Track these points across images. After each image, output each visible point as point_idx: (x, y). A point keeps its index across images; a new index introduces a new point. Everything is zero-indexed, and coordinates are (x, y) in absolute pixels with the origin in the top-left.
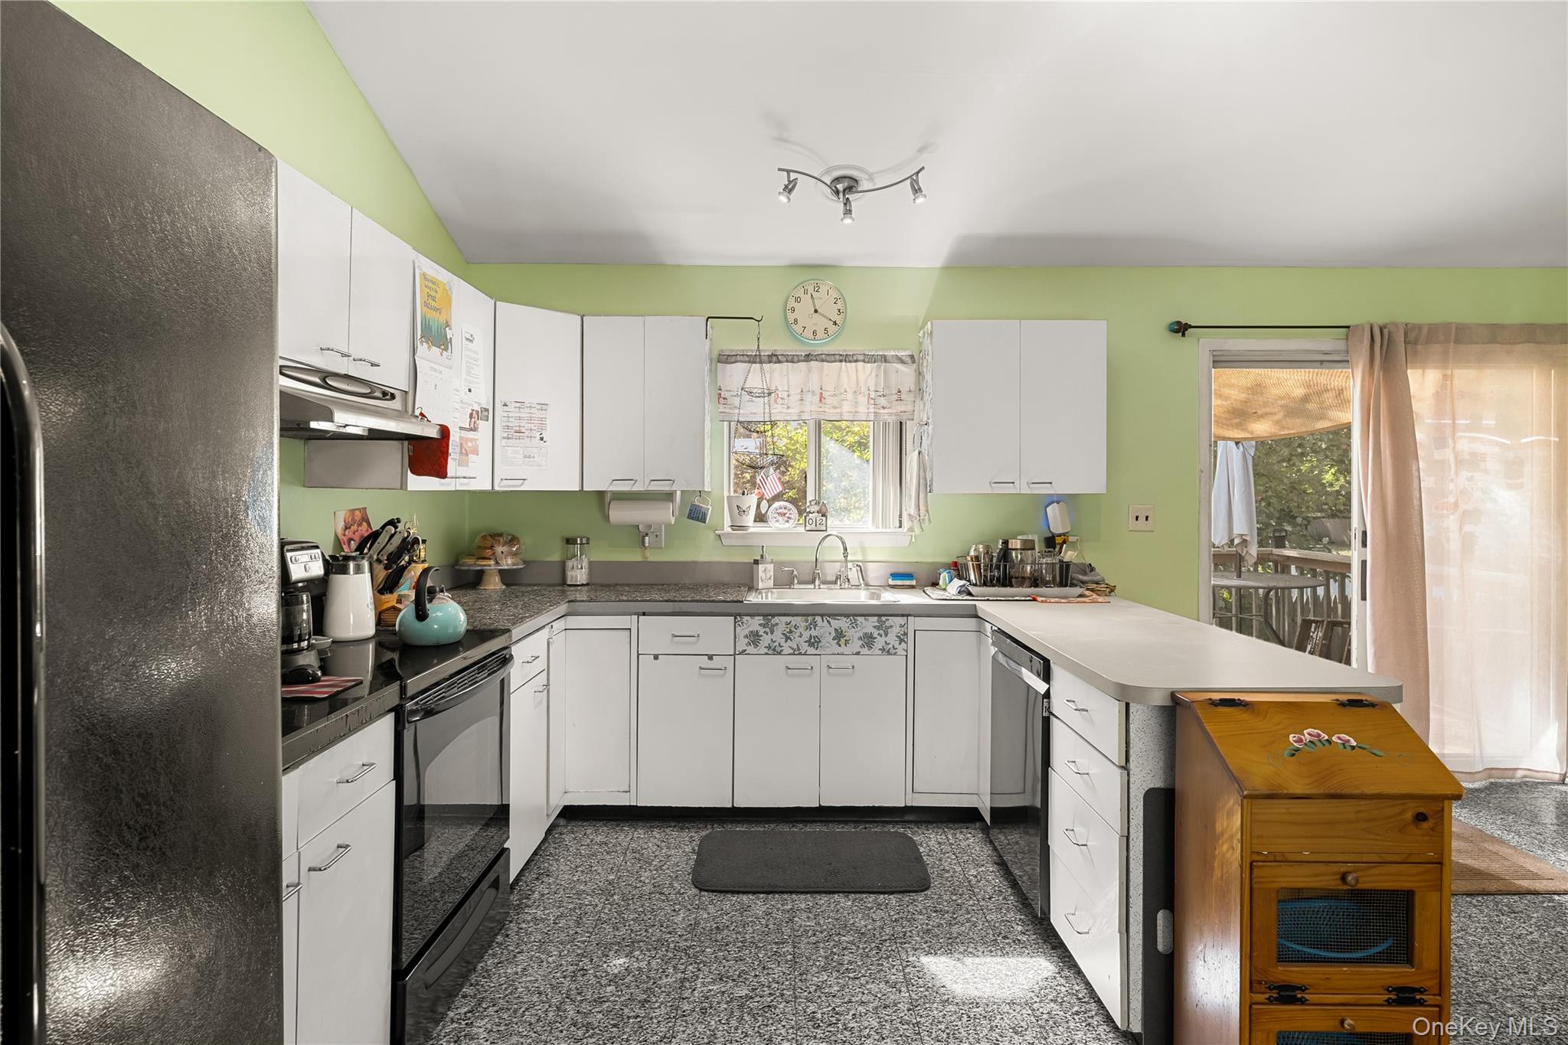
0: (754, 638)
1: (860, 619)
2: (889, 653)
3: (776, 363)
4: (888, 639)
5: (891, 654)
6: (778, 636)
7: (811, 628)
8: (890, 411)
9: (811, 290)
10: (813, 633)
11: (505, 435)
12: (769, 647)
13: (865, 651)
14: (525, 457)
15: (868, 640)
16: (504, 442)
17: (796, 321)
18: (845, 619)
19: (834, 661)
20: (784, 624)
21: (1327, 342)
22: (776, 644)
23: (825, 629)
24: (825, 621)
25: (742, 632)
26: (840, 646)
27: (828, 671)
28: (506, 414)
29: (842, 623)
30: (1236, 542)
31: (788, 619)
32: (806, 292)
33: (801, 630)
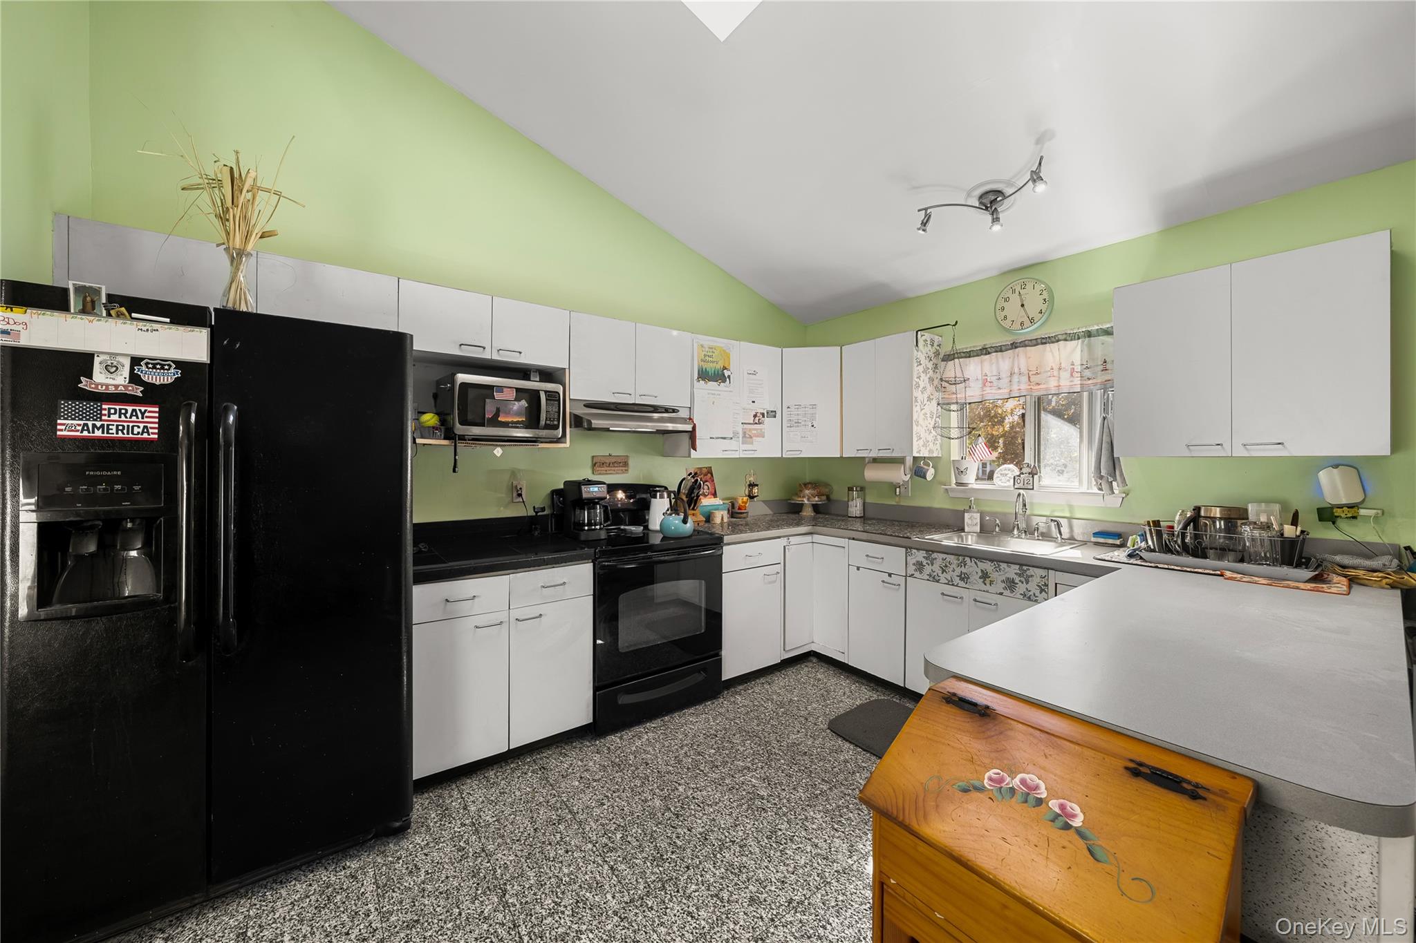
0: (920, 567)
1: (1003, 565)
2: (1029, 599)
3: (986, 354)
4: (1028, 586)
5: (1032, 601)
6: (936, 568)
7: (961, 566)
8: (1094, 381)
9: (1018, 289)
10: (964, 570)
11: (789, 425)
12: (930, 575)
13: (1007, 593)
14: (802, 437)
15: (1011, 584)
16: (788, 429)
17: (1005, 317)
18: (990, 563)
19: (981, 596)
20: (941, 560)
22: (935, 574)
23: (973, 568)
24: (973, 562)
25: (911, 560)
26: (985, 584)
27: (975, 604)
28: (789, 413)
29: (988, 566)
31: (944, 556)
32: (1014, 292)
33: (954, 566)
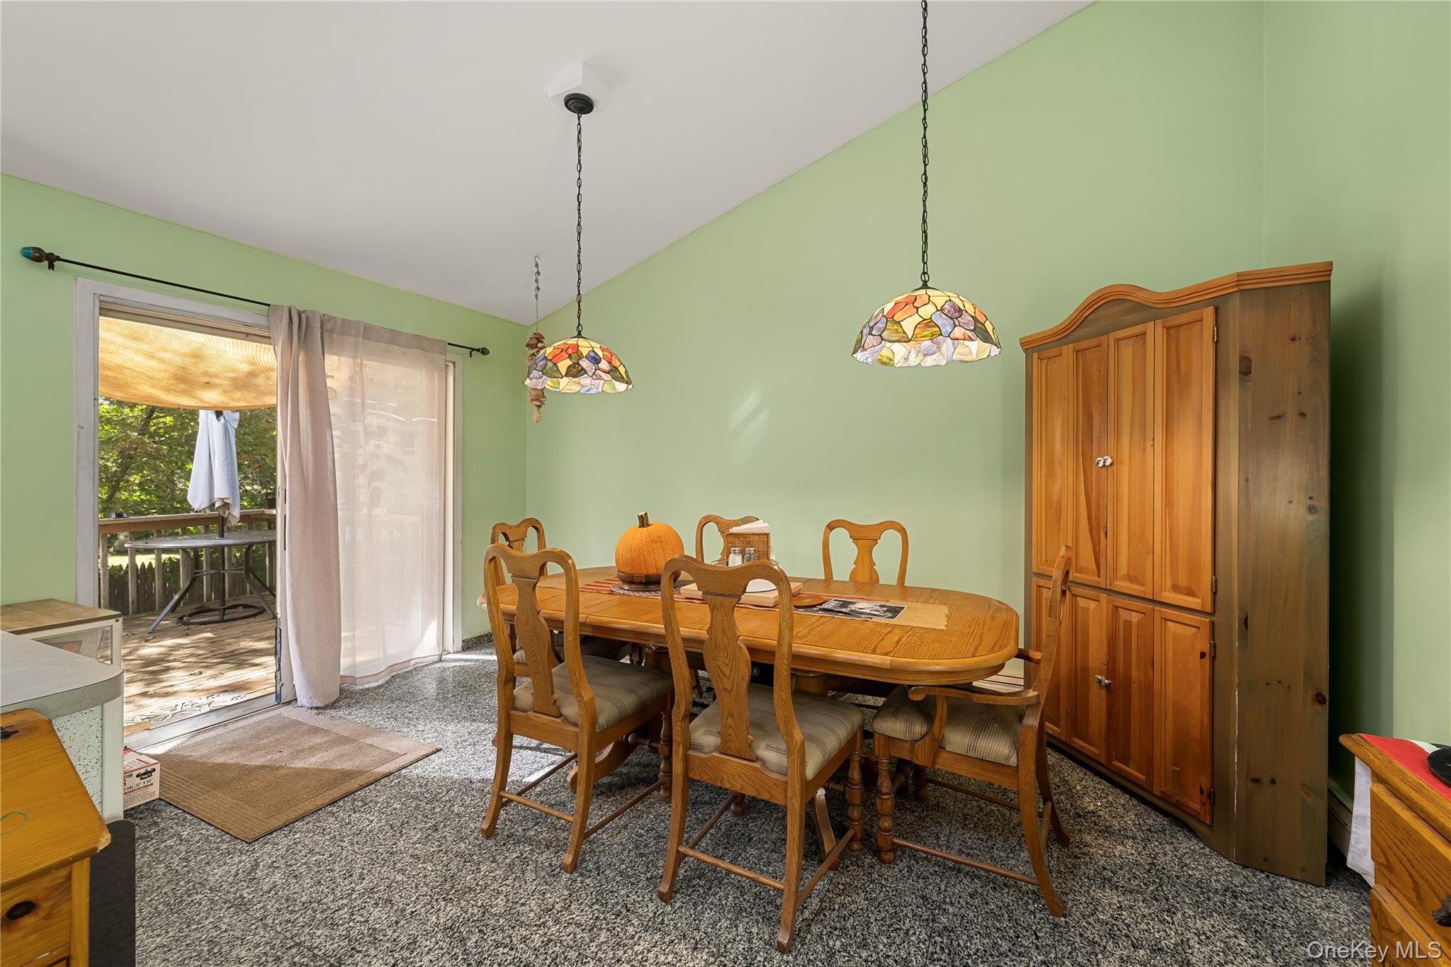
21: (246, 314)
30: (217, 505)
